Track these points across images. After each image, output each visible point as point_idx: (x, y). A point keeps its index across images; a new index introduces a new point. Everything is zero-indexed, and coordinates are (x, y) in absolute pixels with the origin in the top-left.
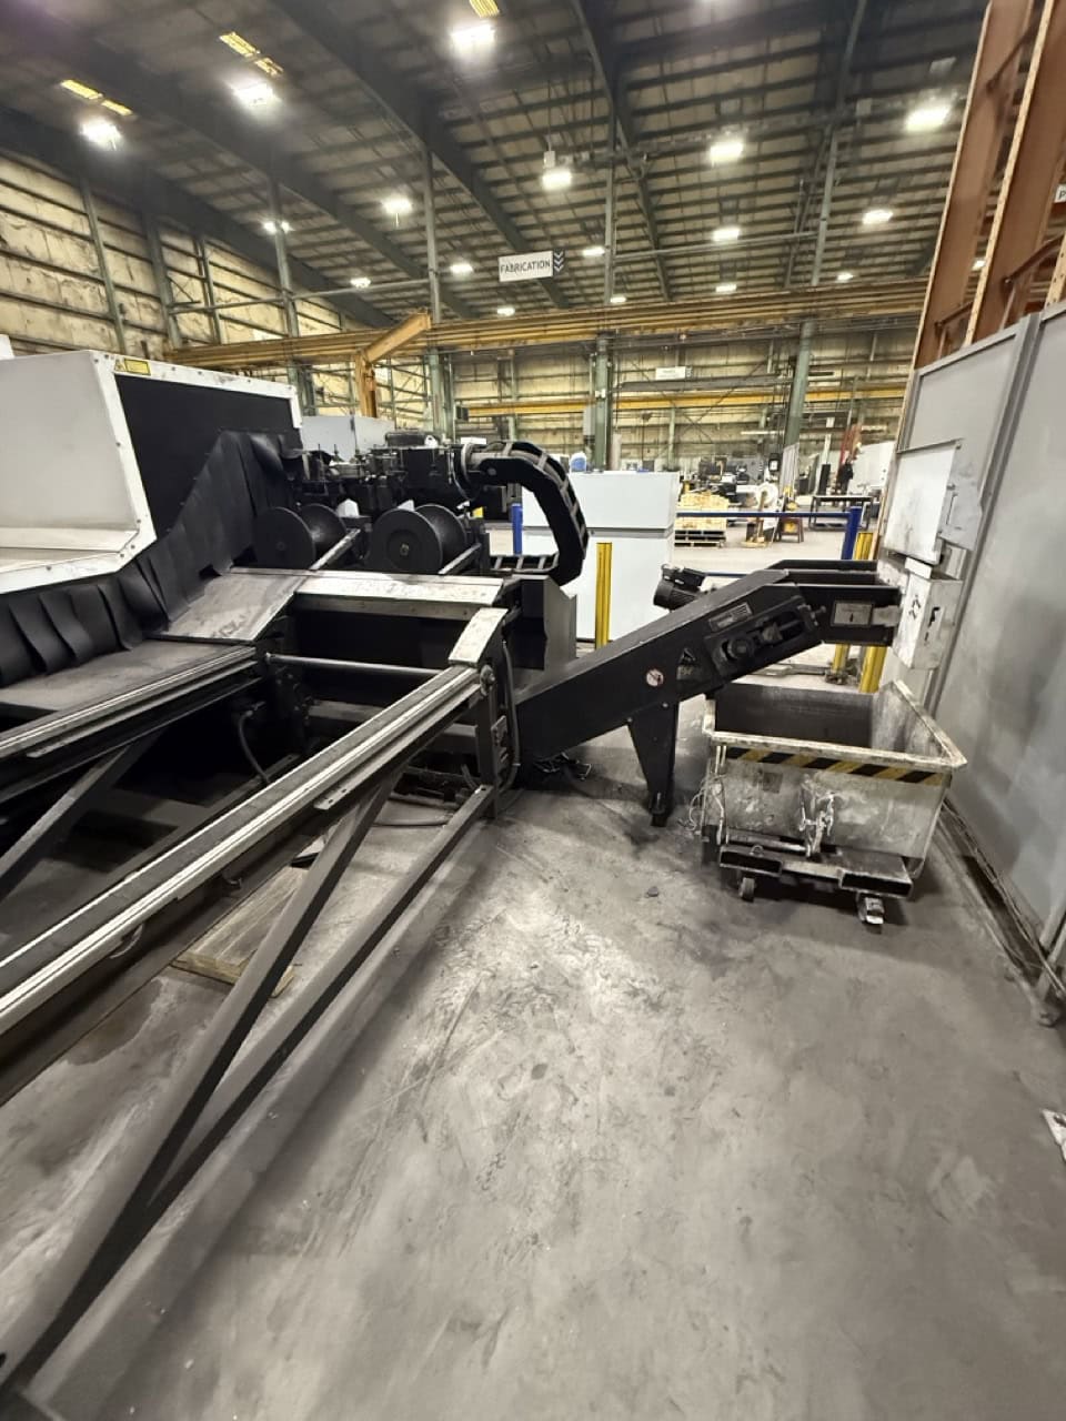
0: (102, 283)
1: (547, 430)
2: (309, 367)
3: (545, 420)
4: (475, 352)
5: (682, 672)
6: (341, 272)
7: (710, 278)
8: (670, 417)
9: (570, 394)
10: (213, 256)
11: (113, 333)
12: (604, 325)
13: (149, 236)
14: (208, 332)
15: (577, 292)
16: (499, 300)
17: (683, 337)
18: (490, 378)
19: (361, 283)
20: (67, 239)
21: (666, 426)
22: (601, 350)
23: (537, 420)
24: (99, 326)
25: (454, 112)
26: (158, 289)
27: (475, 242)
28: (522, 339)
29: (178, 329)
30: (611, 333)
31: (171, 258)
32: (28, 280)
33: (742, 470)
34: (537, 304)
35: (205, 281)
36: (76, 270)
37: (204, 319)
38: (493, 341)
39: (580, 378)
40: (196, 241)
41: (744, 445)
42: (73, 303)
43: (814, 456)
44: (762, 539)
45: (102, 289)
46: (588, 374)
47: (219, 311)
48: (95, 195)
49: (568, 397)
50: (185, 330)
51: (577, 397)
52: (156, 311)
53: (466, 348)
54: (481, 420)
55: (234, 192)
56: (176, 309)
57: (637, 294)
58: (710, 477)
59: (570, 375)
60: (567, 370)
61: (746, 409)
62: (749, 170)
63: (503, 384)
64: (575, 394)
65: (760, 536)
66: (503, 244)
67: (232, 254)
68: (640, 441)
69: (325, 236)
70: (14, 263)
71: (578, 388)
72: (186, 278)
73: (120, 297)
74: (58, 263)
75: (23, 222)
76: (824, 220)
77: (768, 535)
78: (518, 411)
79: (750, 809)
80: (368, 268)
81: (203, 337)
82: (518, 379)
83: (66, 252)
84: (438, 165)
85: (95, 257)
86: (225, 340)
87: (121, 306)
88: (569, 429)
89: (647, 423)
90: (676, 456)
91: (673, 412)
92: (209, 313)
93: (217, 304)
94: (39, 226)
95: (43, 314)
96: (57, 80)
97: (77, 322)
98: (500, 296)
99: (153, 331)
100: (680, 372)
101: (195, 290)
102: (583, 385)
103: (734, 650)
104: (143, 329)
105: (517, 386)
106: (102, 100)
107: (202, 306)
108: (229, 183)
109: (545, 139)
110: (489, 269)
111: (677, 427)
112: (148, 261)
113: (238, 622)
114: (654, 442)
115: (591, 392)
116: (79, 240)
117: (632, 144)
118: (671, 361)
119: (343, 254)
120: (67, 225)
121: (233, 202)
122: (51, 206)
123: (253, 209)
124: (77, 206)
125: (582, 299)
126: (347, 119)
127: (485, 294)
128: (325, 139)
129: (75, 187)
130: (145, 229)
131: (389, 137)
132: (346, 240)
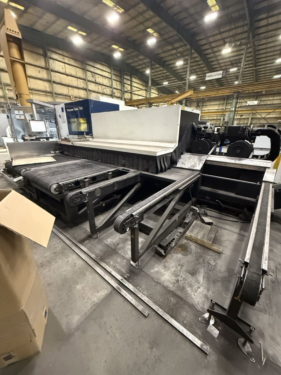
0: (111, 88)
2: (152, 105)
3: (209, 117)
4: (196, 99)
6: (161, 81)
7: (272, 73)
8: (250, 115)
9: (217, 110)
10: (134, 80)
12: (237, 90)
13: (122, 77)
14: (130, 97)
15: (225, 81)
16: (201, 85)
17: (264, 92)
18: (195, 106)
19: (166, 83)
20: (107, 79)
21: (248, 118)
22: (235, 97)
23: (206, 117)
25: (200, 37)
26: (122, 88)
27: (198, 70)
28: (209, 95)
29: (124, 97)
30: (239, 92)
31: (125, 81)
32: (98, 88)
34: (213, 85)
35: (131, 86)
36: (107, 85)
37: (129, 94)
38: (202, 96)
39: (221, 105)
40: (131, 77)
42: (106, 92)
45: (111, 89)
46: (224, 104)
47: (133, 92)
48: (113, 69)
50: (125, 97)
51: (219, 110)
52: (120, 93)
53: (193, 98)
55: (141, 65)
57: (245, 80)
59: (218, 104)
60: (218, 103)
63: (198, 107)
66: (206, 70)
67: (138, 79)
68: (239, 123)
69: (160, 72)
70: (97, 85)
71: (220, 108)
72: (128, 85)
73: (115, 91)
74: (104, 84)
75: (99, 76)
80: (168, 79)
81: (129, 98)
82: (202, 106)
83: (106, 82)
84: (193, 51)
85: (111, 82)
86: (133, 99)
87: (114, 92)
88: (216, 119)
89: (241, 118)
91: (251, 114)
92: (131, 93)
93: (133, 91)
94: (102, 77)
95: (100, 95)
96: (111, 46)
97: (106, 96)
98: (202, 84)
99: (119, 97)
100: (256, 102)
101: (129, 88)
102: (222, 107)
104: (117, 97)
105: (202, 107)
106: (119, 48)
107: (130, 91)
108: (140, 63)
109: (226, 40)
110: (202, 77)
111: (252, 118)
112: (121, 82)
113: (194, 165)
114: (243, 123)
115: (224, 109)
116: (109, 79)
117: (253, 38)
118: (253, 99)
119: (163, 77)
120: (107, 76)
121: (140, 67)
122: (105, 72)
123: (145, 68)
124: (110, 71)
125: (227, 83)
126: (171, 44)
127: (198, 83)
128: (165, 49)
129: (110, 67)
130: (121, 75)
131: (181, 46)
132: (164, 73)
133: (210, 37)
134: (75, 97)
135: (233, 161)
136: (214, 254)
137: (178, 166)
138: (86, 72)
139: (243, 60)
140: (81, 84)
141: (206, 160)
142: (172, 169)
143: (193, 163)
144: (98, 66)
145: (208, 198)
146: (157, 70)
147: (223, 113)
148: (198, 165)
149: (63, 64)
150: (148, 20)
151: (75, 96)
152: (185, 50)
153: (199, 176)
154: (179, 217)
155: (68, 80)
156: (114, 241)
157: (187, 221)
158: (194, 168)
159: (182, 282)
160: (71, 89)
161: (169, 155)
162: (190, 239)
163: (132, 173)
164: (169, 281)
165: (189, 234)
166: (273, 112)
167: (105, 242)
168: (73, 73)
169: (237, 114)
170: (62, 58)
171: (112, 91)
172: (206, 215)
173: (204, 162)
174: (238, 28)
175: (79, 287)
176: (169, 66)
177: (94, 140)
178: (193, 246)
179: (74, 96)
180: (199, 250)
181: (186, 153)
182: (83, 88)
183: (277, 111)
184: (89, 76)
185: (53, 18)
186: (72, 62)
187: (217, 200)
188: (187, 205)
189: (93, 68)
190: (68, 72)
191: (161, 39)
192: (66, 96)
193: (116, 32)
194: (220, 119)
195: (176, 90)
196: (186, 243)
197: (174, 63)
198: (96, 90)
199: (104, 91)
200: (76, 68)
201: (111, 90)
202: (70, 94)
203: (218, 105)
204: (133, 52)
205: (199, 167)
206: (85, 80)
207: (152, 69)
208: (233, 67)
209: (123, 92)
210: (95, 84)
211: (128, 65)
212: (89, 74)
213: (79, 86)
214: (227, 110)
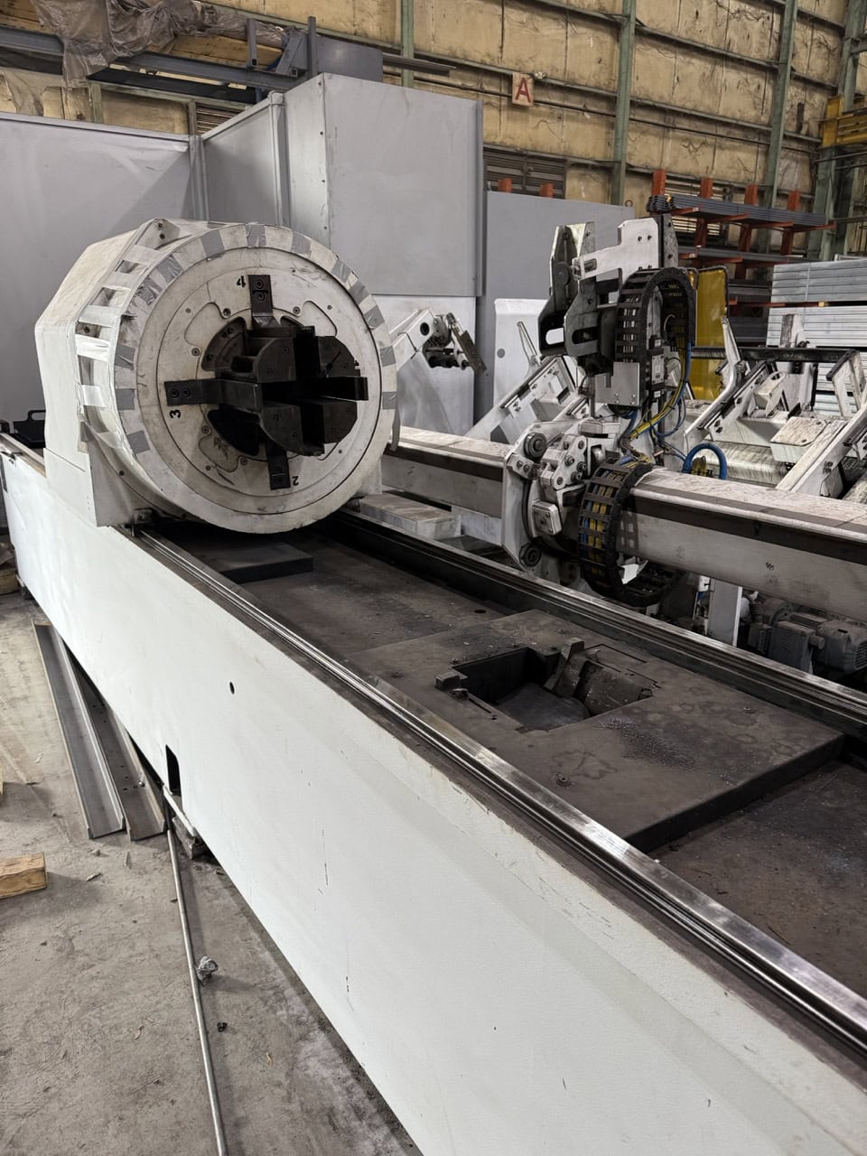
134: (538, 84)
151: (539, 75)
171: (781, 39)
179: (532, 75)
182: (602, 10)
199: (731, 34)
201: (776, 27)
209: (854, 43)
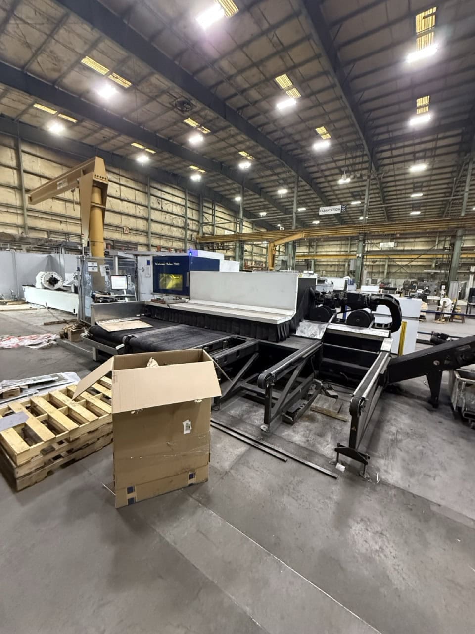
0: (184, 218)
1: (328, 265)
2: (244, 243)
3: (327, 261)
4: (307, 239)
5: (446, 362)
6: (257, 211)
7: (408, 209)
8: (386, 262)
9: (339, 252)
10: (217, 208)
11: (184, 232)
12: (362, 231)
13: (200, 203)
14: (211, 231)
15: (346, 215)
16: (313, 219)
17: (398, 235)
18: (305, 245)
19: (263, 214)
20: (178, 206)
21: (384, 265)
22: (360, 239)
23: (324, 261)
24: (180, 230)
26: (199, 219)
27: (308, 200)
28: (326, 235)
29: (202, 230)
30: (365, 233)
31: (205, 210)
32: (165, 218)
33: (427, 288)
34: (329, 220)
35: (213, 216)
36: (178, 214)
37: (211, 227)
38: (315, 235)
39: (344, 246)
40: (213, 204)
41: (424, 275)
42: (175, 224)
43: (463, 282)
44: (444, 320)
45: (184, 219)
46: (348, 244)
47: (216, 225)
48: (188, 193)
49: (338, 253)
50: (204, 231)
51: (342, 253)
52: (197, 225)
54: (300, 260)
55: (228, 190)
56: (203, 225)
57: (373, 216)
58: (410, 290)
60: (339, 242)
61: (425, 260)
62: (429, 173)
63: (310, 248)
64: (341, 252)
65: (443, 319)
66: (319, 201)
67: (224, 207)
68: (371, 271)
69: (254, 201)
70: (163, 213)
71: (343, 250)
72: (208, 215)
73: (189, 222)
74: (174, 213)
75: (168, 202)
76: (466, 192)
77: (446, 319)
78: (316, 258)
79: (473, 403)
80: (266, 210)
81: (209, 233)
82: (317, 246)
83: (177, 210)
84: (300, 179)
85: (184, 210)
86: (215, 234)
87: (188, 224)
88: (338, 265)
89: (374, 264)
90: (388, 278)
91: (387, 260)
92: (213, 226)
93: (216, 223)
94: (171, 203)
95: (167, 227)
96: (189, 166)
97: (175, 229)
98: (314, 217)
99: (195, 231)
100: (391, 245)
101: (210, 219)
102: (345, 248)
103: (465, 357)
104: (192, 230)
105: (316, 248)
106: (198, 170)
107: (211, 224)
108: (228, 187)
109: (343, 169)
110: (314, 209)
111: (389, 266)
112: (199, 211)
113: (314, 334)
114: (378, 272)
115: (349, 251)
116: (181, 206)
117: (377, 170)
118: (387, 240)
119: (259, 206)
120: (179, 202)
121: (227, 192)
122: (176, 197)
123: (234, 194)
124: (183, 197)
125: (348, 218)
126: (271, 169)
127: (309, 217)
128: (262, 174)
129: (184, 192)
130: (199, 202)
131: (284, 172)
132: (261, 202)
133: (322, 164)
134: (129, 229)
135: (353, 331)
136: (340, 422)
137: (297, 334)
138: (150, 197)
139: (366, 193)
140: (141, 211)
141: (327, 329)
142: (291, 338)
143: (313, 332)
144: (168, 189)
145: (331, 370)
146: (251, 197)
147: (347, 257)
148: (318, 334)
149: (118, 186)
150: (241, 142)
151: (130, 228)
152: (290, 177)
153: (321, 345)
154: (302, 389)
155: (123, 206)
156: (238, 412)
157: (311, 393)
158: (315, 337)
159: (312, 441)
160: (126, 219)
161: (287, 323)
162: (315, 410)
163: (250, 342)
164: (300, 441)
165: (315, 405)
166: (417, 258)
167: (228, 413)
168: (131, 198)
169: (367, 259)
170: (116, 177)
171: (185, 223)
172: (331, 389)
173: (324, 330)
174: (356, 157)
175: (218, 446)
176: (268, 194)
177: (192, 301)
178: (319, 416)
180: (325, 419)
181: (304, 320)
182: (144, 217)
183: (423, 256)
184: (154, 202)
185: (113, 134)
186: (131, 184)
187: (341, 373)
188: (309, 378)
189: (160, 192)
190: (123, 196)
191: (258, 163)
192: (116, 227)
193: (197, 153)
194: (344, 265)
195: (278, 223)
196: (311, 414)
197: (276, 191)
198: (162, 221)
199: (174, 221)
200: (136, 191)
201: (184, 221)
202: (123, 225)
203: (339, 246)
204: (218, 175)
205: (320, 336)
206: (146, 206)
207: (244, 196)
208: (356, 200)
209: (202, 224)
210: (160, 213)
211: (210, 189)
212: (153, 199)
213: (138, 215)
214: (352, 253)
